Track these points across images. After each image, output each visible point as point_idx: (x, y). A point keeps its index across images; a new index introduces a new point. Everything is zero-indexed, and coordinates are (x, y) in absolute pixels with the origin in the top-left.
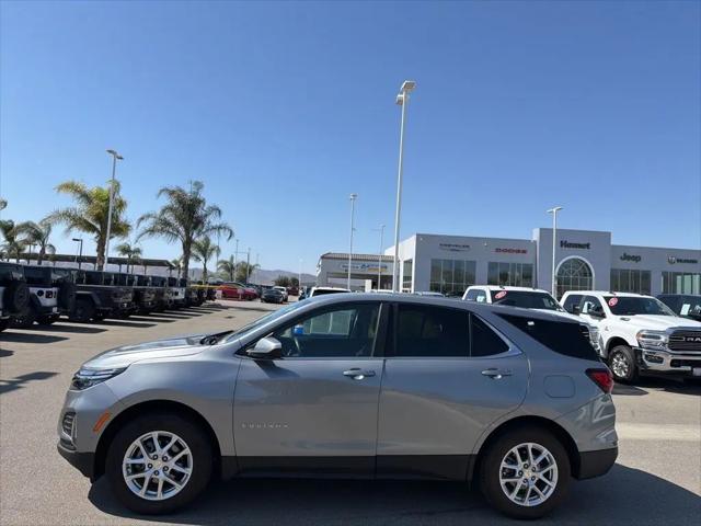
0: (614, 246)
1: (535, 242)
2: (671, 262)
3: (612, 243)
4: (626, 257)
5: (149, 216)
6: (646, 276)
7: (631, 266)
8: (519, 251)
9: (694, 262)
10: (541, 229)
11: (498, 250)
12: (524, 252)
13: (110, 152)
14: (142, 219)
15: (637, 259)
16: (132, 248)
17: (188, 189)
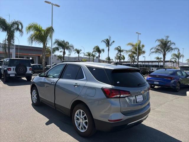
5: (153, 48)
13: (137, 33)
14: (151, 49)
16: (159, 58)
17: (164, 38)
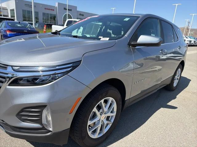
1: (57, 7)
3: (77, 10)
4: (80, 15)
7: (81, 17)
8: (52, 10)
10: (58, 3)
11: (45, 9)
12: (53, 10)
15: (83, 15)
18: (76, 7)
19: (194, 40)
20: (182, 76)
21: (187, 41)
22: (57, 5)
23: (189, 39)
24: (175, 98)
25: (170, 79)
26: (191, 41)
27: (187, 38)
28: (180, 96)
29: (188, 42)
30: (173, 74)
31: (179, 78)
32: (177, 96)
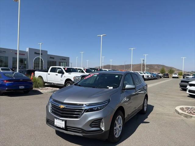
0: (48, 55)
1: (27, 52)
2: (61, 59)
4: (51, 58)
6: (55, 62)
7: (52, 60)
8: (22, 54)
9: (65, 59)
10: (29, 48)
11: (16, 53)
12: (24, 55)
15: (53, 58)
18: (47, 51)
19: (150, 75)
20: (148, 104)
21: (145, 76)
22: (27, 50)
23: (147, 75)
24: (147, 118)
25: (142, 107)
26: (148, 76)
27: (145, 74)
28: (150, 116)
29: (147, 77)
30: (143, 103)
31: (146, 105)
32: (148, 117)
